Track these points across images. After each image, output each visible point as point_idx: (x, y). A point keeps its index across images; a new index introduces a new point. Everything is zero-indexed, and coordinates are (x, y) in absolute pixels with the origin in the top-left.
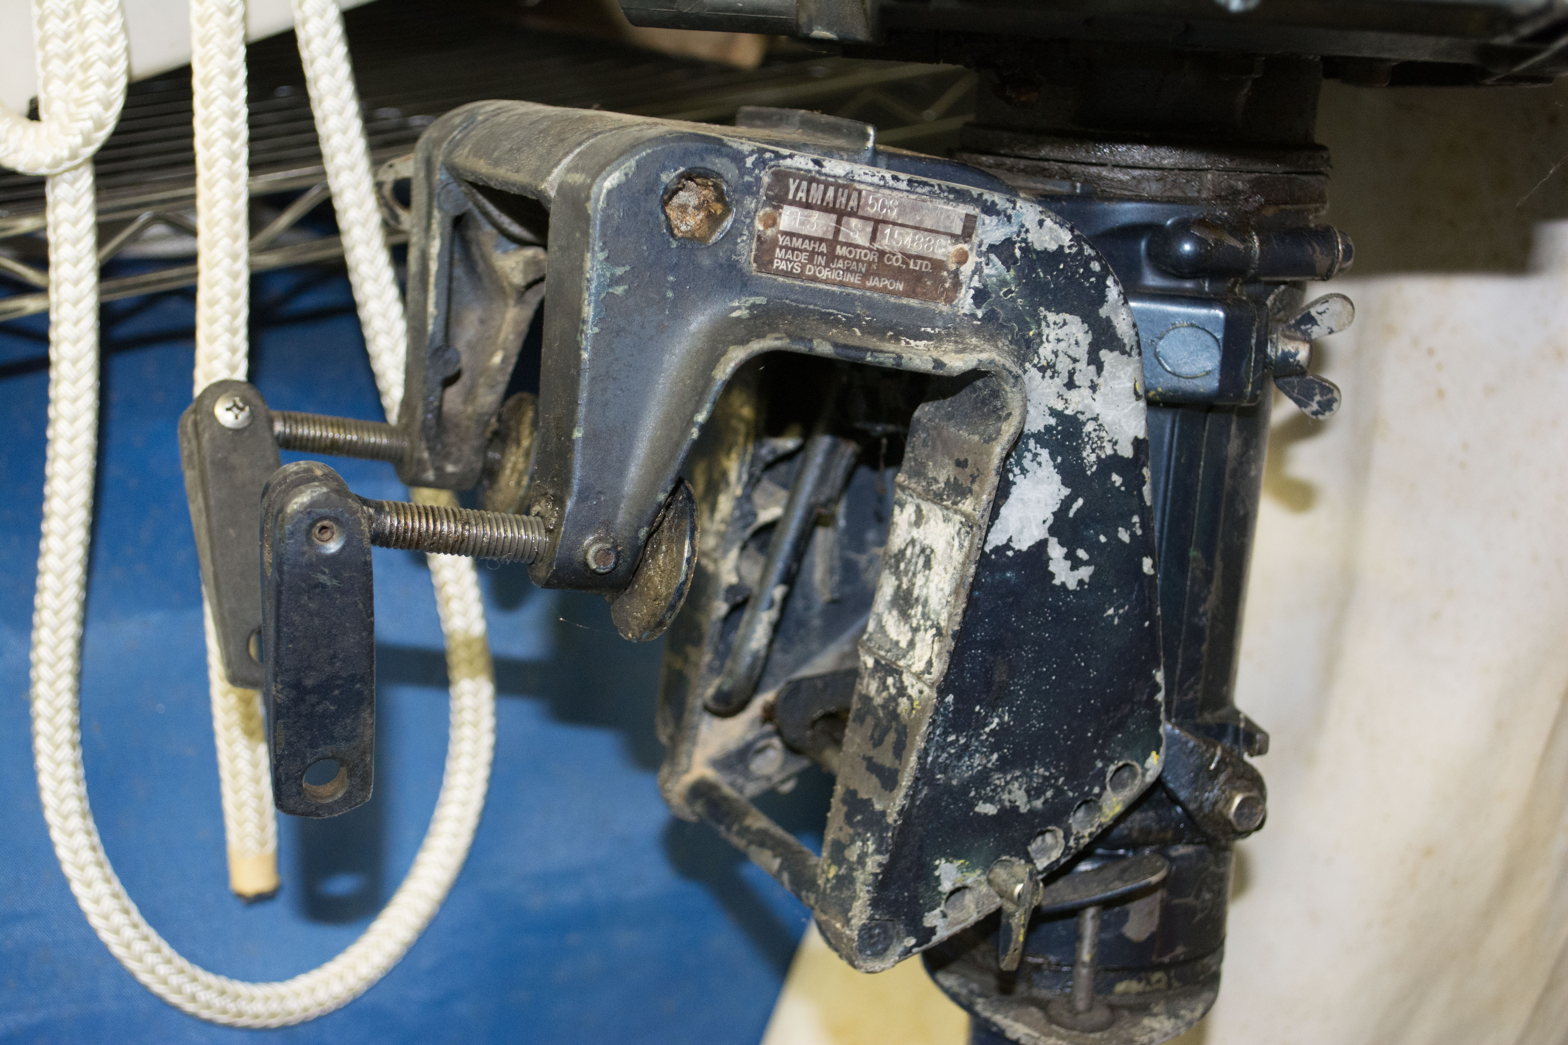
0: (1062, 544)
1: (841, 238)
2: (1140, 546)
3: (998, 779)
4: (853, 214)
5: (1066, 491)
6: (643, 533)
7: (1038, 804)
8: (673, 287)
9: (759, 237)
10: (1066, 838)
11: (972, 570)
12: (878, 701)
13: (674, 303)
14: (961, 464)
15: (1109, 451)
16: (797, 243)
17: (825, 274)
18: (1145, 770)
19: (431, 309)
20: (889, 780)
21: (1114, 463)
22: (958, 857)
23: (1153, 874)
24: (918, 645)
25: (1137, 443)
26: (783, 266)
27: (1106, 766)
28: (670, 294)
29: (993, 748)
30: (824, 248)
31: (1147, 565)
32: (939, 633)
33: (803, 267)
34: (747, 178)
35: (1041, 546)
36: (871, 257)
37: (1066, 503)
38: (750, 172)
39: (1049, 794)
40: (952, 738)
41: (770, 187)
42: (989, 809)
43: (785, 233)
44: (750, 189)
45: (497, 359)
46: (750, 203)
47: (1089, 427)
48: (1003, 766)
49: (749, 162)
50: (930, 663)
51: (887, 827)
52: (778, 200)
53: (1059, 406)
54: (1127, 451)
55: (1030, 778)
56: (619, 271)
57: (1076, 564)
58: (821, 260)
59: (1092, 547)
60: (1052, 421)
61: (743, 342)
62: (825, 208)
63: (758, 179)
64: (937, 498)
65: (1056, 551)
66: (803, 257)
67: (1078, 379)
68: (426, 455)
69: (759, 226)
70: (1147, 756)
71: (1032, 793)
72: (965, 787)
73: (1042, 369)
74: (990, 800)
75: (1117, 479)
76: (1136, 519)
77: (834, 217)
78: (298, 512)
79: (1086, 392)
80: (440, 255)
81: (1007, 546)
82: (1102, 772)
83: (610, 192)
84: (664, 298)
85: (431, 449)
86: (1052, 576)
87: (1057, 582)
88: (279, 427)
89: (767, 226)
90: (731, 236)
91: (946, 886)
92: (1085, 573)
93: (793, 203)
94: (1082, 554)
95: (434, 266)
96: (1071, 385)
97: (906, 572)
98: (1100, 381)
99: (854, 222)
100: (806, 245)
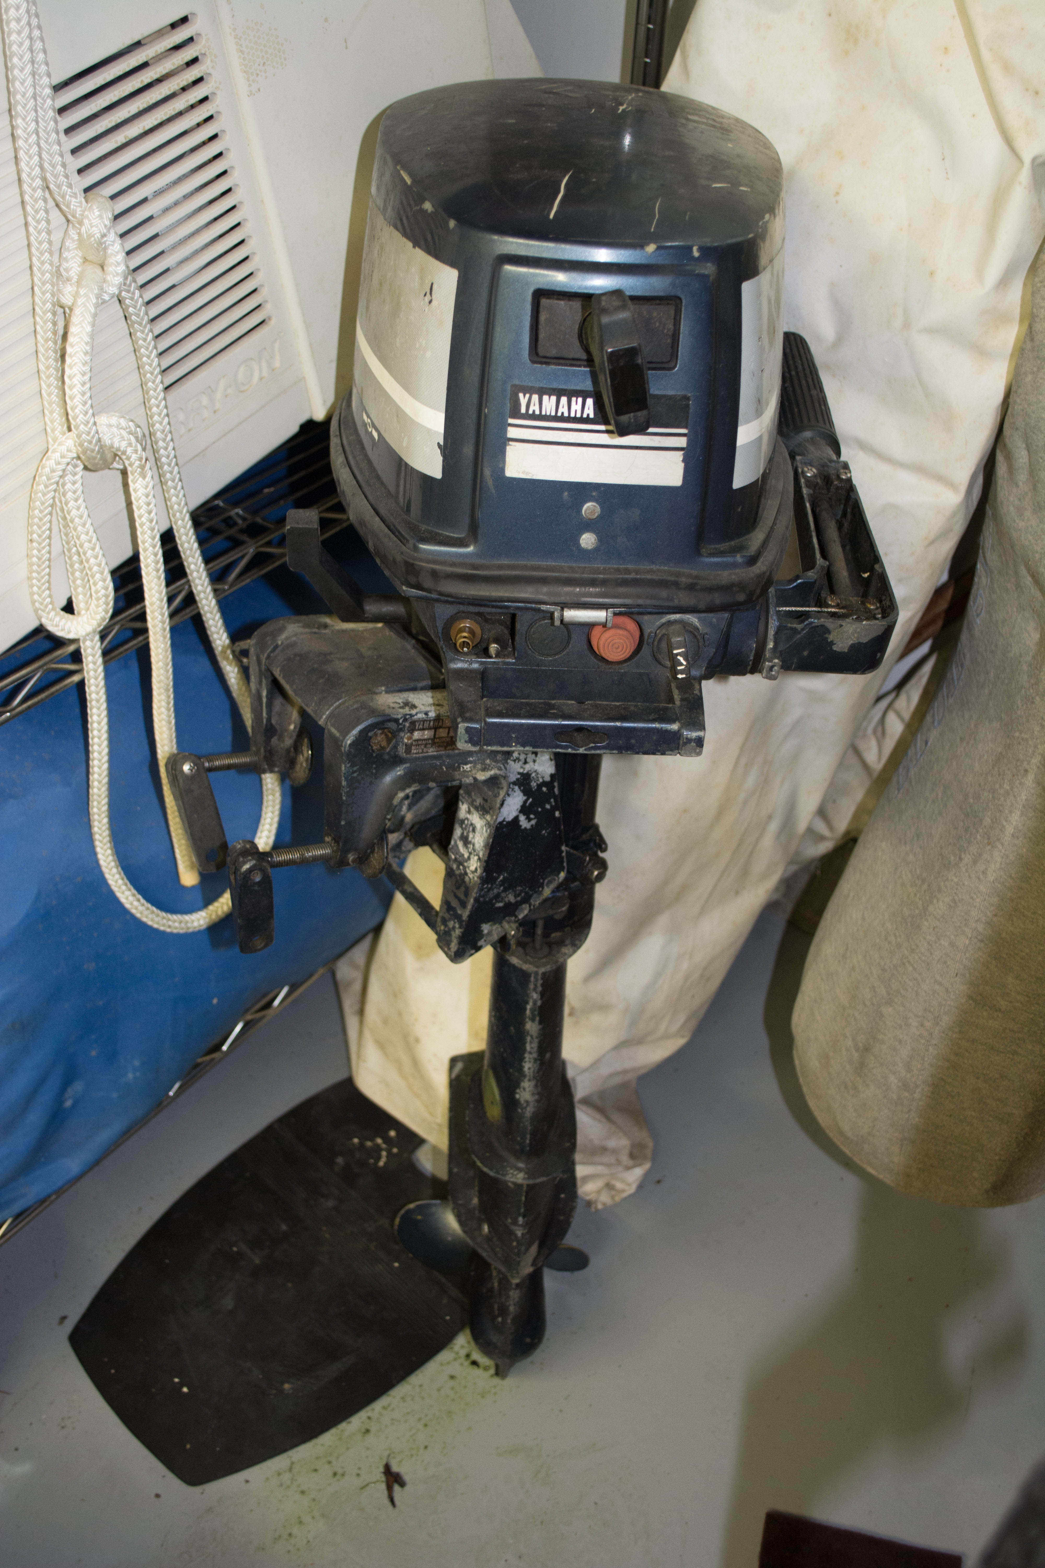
0: (524, 815)
1: (437, 736)
2: (554, 809)
3: (503, 895)
4: (441, 727)
5: (525, 798)
6: (369, 851)
7: (519, 899)
8: (375, 768)
9: (406, 745)
10: (530, 907)
11: (491, 840)
12: (457, 872)
13: (376, 774)
14: (485, 800)
15: (541, 780)
16: (420, 743)
17: (431, 750)
18: (559, 878)
19: (265, 715)
20: (463, 905)
21: (544, 784)
22: (489, 921)
23: (563, 906)
24: (472, 860)
25: (552, 776)
26: (415, 751)
27: (544, 880)
28: (374, 771)
29: (501, 886)
30: (430, 741)
31: (557, 814)
32: (479, 859)
33: (423, 750)
34: (400, 727)
35: (516, 819)
36: (448, 740)
37: (525, 802)
38: (401, 724)
39: (523, 895)
40: (486, 886)
41: (409, 727)
42: (501, 905)
43: (415, 740)
44: (401, 730)
45: (292, 727)
46: (402, 734)
47: (533, 775)
48: (505, 890)
49: (401, 721)
50: (476, 869)
51: (463, 921)
52: (412, 730)
53: (521, 771)
54: (548, 779)
55: (515, 892)
56: (355, 769)
57: (529, 820)
58: (429, 746)
59: (536, 814)
60: (519, 776)
61: (403, 789)
62: (429, 729)
63: (404, 726)
64: (477, 808)
65: (522, 818)
66: (422, 747)
67: (528, 760)
68: (266, 767)
69: (406, 741)
70: (559, 873)
71: (516, 897)
72: (491, 900)
73: (515, 761)
74: (501, 902)
75: (544, 789)
76: (552, 800)
77: (433, 730)
78: (246, 871)
79: (531, 764)
80: (267, 696)
81: (504, 821)
82: (543, 883)
83: (350, 745)
84: (372, 773)
85: (267, 764)
86: (521, 826)
87: (523, 827)
88: (207, 765)
89: (408, 740)
90: (395, 747)
91: (486, 932)
92: (533, 822)
93: (419, 730)
94: (532, 816)
95: (264, 700)
96: (526, 762)
97: (466, 829)
98: (537, 758)
99: (441, 730)
100: (424, 742)
